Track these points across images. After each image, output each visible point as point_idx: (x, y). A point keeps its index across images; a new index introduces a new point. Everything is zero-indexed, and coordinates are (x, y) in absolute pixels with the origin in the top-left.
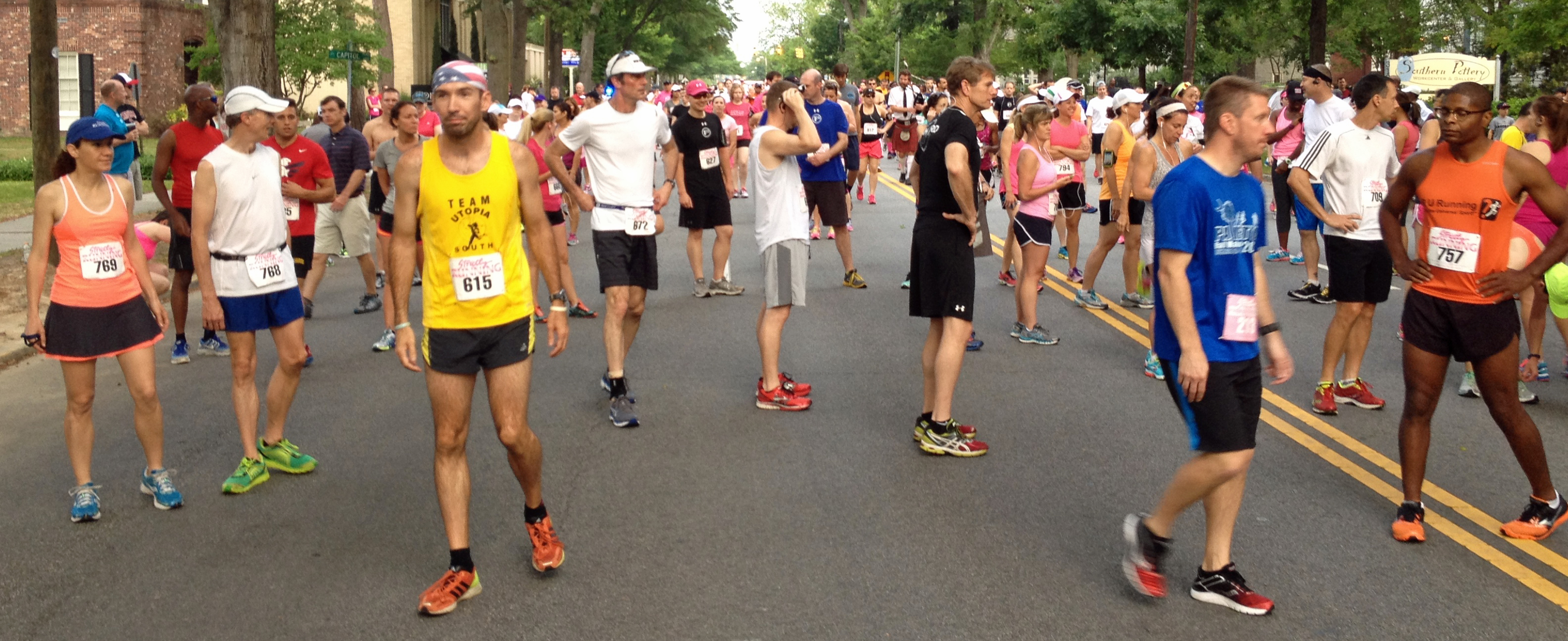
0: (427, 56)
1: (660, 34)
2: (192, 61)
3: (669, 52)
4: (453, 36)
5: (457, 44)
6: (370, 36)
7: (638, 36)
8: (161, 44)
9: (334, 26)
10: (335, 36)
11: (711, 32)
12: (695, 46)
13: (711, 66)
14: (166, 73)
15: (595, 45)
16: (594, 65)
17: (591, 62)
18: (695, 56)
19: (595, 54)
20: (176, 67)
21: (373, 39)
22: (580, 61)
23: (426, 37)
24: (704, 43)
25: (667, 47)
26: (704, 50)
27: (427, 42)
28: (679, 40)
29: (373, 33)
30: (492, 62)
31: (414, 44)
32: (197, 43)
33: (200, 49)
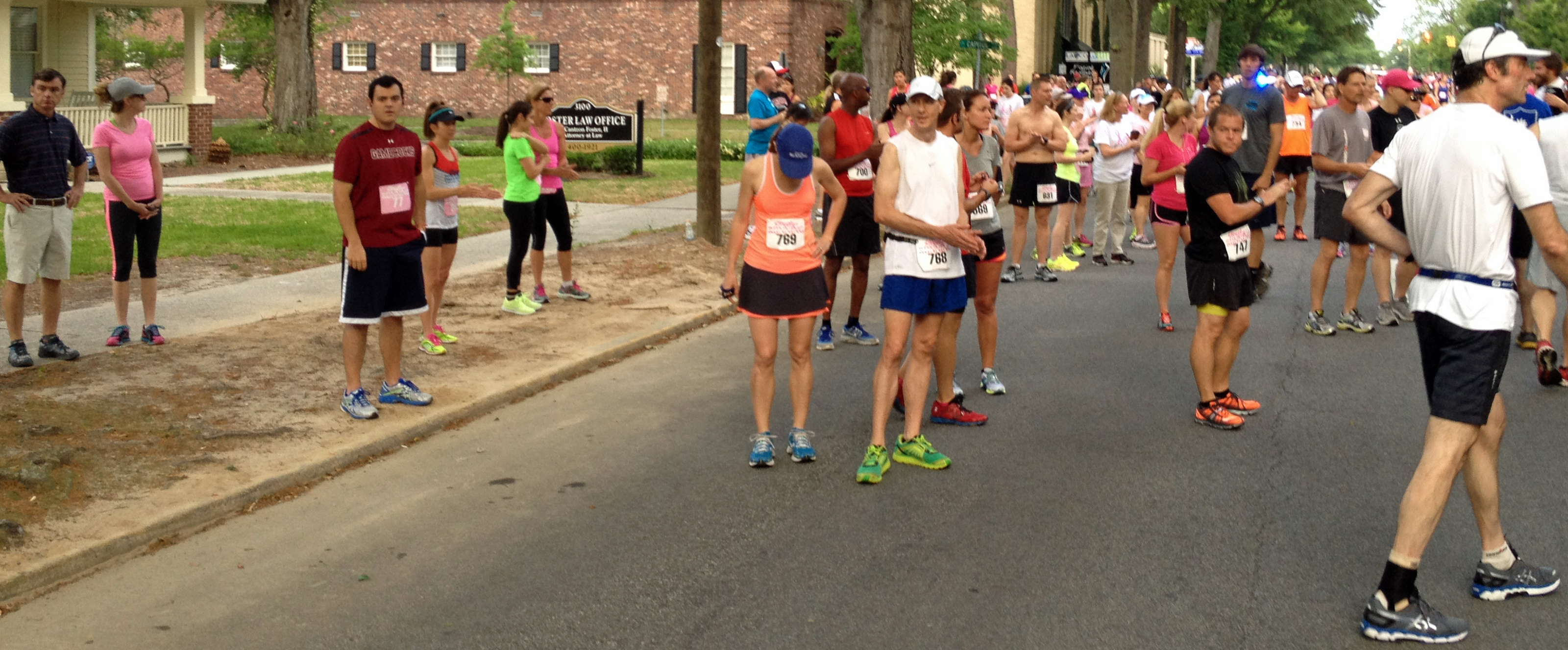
0: (1048, 45)
1: (1291, 22)
2: (833, 51)
3: (1301, 41)
4: (1074, 26)
5: (1077, 34)
6: (996, 26)
7: (1268, 24)
8: (806, 35)
9: (963, 17)
10: (965, 26)
11: (1350, 20)
12: (1331, 34)
13: (1346, 55)
14: (809, 62)
15: (1221, 34)
16: (1219, 54)
17: (1216, 51)
18: (1330, 45)
19: (1221, 42)
20: (818, 56)
21: (999, 29)
22: (1205, 51)
23: (1048, 27)
24: (1340, 31)
25: (1300, 35)
26: (1340, 39)
27: (1048, 32)
28: (1313, 28)
29: (999, 23)
30: (1115, 51)
31: (1036, 34)
32: (837, 34)
33: (841, 40)
